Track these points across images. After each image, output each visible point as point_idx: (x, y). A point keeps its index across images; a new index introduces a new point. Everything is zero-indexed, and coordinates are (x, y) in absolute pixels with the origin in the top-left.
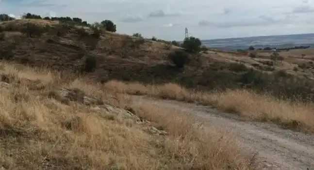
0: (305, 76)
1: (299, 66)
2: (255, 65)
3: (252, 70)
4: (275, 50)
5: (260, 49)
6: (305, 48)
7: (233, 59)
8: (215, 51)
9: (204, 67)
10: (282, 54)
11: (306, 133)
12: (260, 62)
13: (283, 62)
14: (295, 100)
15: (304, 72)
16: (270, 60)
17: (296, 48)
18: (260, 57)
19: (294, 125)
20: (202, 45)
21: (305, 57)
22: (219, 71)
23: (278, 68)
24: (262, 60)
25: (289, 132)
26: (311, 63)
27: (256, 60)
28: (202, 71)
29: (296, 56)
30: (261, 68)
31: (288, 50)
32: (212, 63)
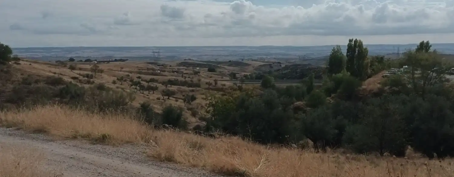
0: (123, 89)
1: (118, 79)
2: (74, 78)
3: (71, 82)
4: (96, 62)
5: (81, 61)
6: (123, 61)
7: (50, 72)
8: (30, 62)
9: (15, 81)
10: (101, 66)
11: (114, 145)
12: (80, 74)
13: (103, 75)
14: (107, 114)
15: (121, 84)
16: (90, 73)
17: (116, 60)
18: (80, 69)
19: (103, 140)
20: (14, 54)
21: (124, 70)
22: (32, 86)
23: (97, 81)
24: (82, 72)
25: (99, 147)
26: (128, 75)
27: (75, 73)
28: (12, 86)
29: (115, 69)
30: (80, 81)
31: (108, 62)
32: (25, 76)
